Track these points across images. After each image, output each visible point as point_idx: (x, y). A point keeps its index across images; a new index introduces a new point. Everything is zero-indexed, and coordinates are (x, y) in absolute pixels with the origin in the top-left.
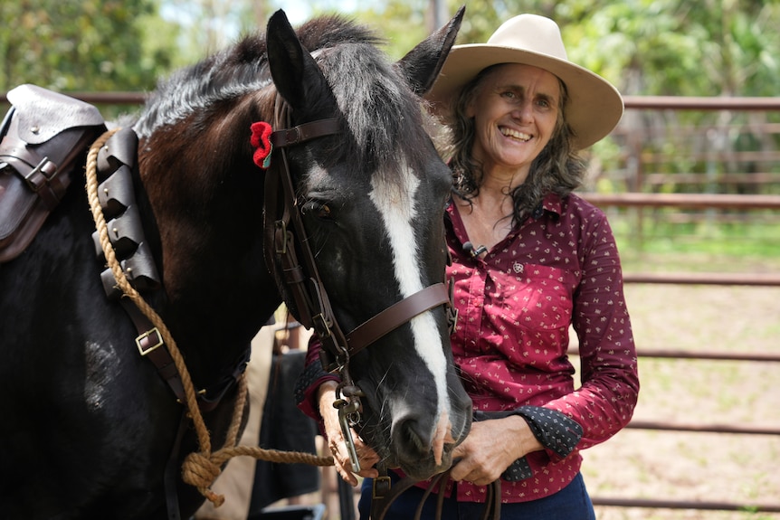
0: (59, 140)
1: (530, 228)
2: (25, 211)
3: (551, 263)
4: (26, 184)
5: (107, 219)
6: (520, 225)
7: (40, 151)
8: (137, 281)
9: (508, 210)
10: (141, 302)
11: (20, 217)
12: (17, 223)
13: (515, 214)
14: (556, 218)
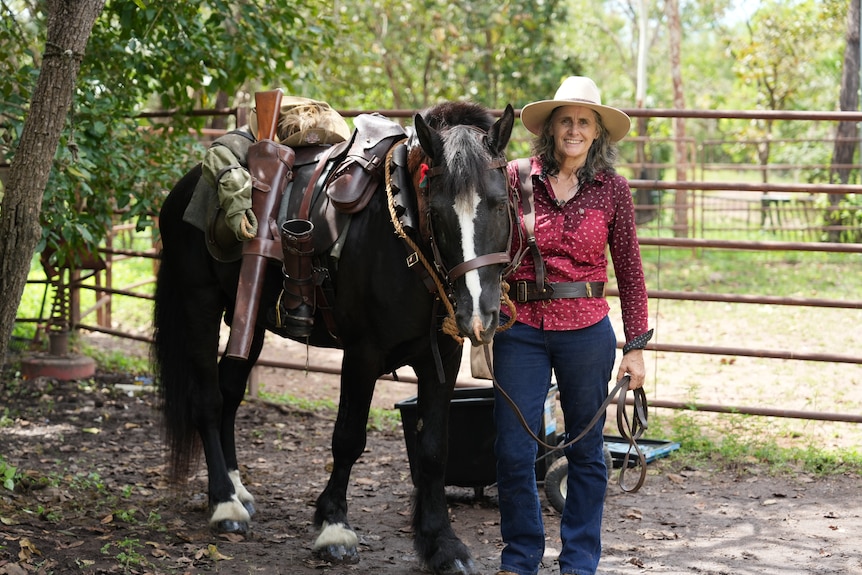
0: (381, 144)
1: (587, 189)
2: (365, 185)
3: (597, 209)
4: (365, 170)
5: (394, 195)
6: (582, 189)
7: (372, 151)
8: (405, 228)
9: (576, 181)
10: (409, 240)
11: (364, 188)
12: (362, 191)
13: (579, 183)
14: (601, 184)
